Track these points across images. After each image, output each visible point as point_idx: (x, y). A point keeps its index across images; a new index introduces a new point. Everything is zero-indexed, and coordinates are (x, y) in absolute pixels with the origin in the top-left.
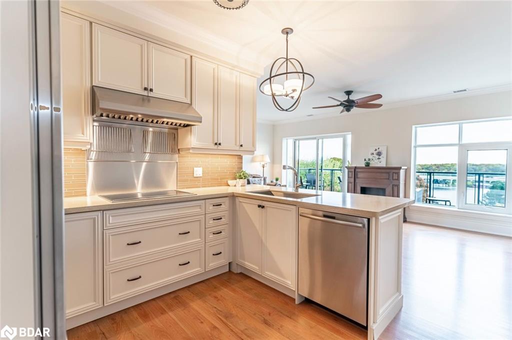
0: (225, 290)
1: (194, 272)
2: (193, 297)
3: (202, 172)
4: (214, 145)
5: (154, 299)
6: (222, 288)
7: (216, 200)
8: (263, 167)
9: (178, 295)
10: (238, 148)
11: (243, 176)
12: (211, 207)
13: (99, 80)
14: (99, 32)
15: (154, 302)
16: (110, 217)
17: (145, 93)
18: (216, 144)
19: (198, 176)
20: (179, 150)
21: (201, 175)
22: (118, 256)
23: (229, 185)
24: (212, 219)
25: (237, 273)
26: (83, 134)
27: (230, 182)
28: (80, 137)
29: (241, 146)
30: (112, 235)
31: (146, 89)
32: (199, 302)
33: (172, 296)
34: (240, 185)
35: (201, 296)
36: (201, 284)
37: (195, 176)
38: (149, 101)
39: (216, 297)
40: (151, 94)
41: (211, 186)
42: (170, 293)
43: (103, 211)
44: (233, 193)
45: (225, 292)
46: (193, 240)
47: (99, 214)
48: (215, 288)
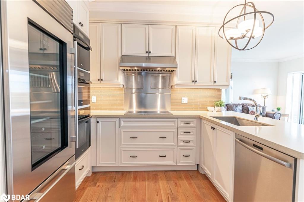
0: (185, 181)
1: (169, 163)
2: (164, 178)
3: (187, 101)
4: (192, 82)
5: (145, 171)
6: (184, 179)
7: (187, 119)
8: (265, 98)
9: (157, 174)
10: (212, 84)
11: (219, 105)
12: (182, 124)
13: (125, 52)
14: (125, 28)
15: (144, 173)
16: (123, 122)
17: (147, 55)
18: (193, 81)
19: (184, 103)
20: (172, 86)
21: (187, 103)
22: (126, 143)
23: (208, 111)
24: (183, 132)
25: (202, 174)
26: (118, 80)
27: (209, 108)
28: (116, 82)
29: (215, 82)
30: (123, 131)
31: (147, 52)
32: (165, 182)
33: (155, 173)
34: (216, 110)
35: (168, 179)
36: (173, 172)
37: (182, 103)
38: (150, 59)
39: (176, 184)
40: (150, 55)
41: (195, 110)
42: (155, 171)
43: (120, 118)
44: (200, 116)
45: (184, 183)
46: (169, 143)
47: (118, 119)
48: (180, 178)
